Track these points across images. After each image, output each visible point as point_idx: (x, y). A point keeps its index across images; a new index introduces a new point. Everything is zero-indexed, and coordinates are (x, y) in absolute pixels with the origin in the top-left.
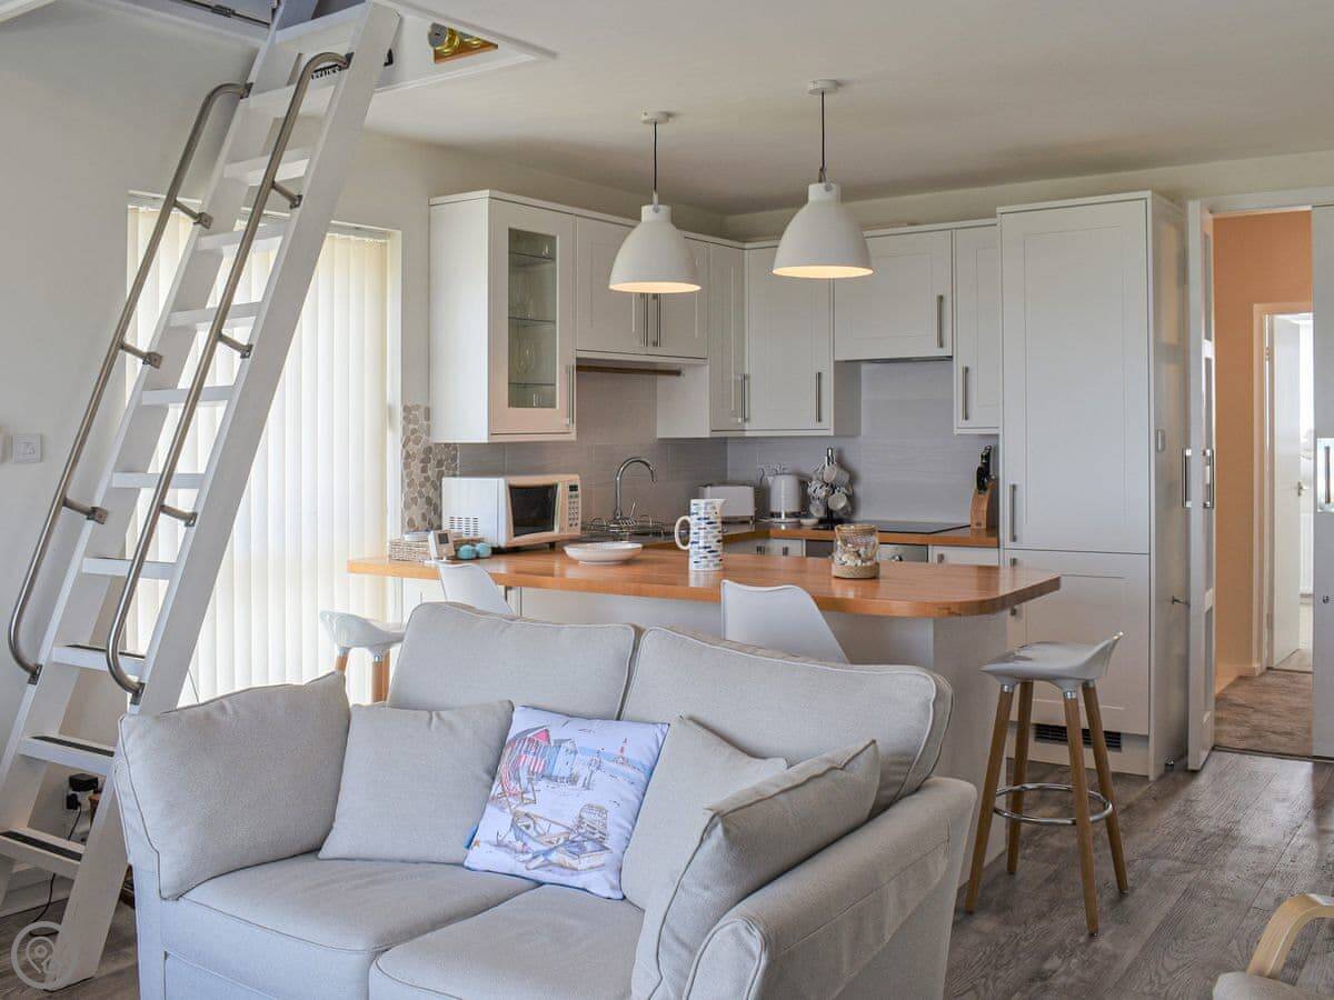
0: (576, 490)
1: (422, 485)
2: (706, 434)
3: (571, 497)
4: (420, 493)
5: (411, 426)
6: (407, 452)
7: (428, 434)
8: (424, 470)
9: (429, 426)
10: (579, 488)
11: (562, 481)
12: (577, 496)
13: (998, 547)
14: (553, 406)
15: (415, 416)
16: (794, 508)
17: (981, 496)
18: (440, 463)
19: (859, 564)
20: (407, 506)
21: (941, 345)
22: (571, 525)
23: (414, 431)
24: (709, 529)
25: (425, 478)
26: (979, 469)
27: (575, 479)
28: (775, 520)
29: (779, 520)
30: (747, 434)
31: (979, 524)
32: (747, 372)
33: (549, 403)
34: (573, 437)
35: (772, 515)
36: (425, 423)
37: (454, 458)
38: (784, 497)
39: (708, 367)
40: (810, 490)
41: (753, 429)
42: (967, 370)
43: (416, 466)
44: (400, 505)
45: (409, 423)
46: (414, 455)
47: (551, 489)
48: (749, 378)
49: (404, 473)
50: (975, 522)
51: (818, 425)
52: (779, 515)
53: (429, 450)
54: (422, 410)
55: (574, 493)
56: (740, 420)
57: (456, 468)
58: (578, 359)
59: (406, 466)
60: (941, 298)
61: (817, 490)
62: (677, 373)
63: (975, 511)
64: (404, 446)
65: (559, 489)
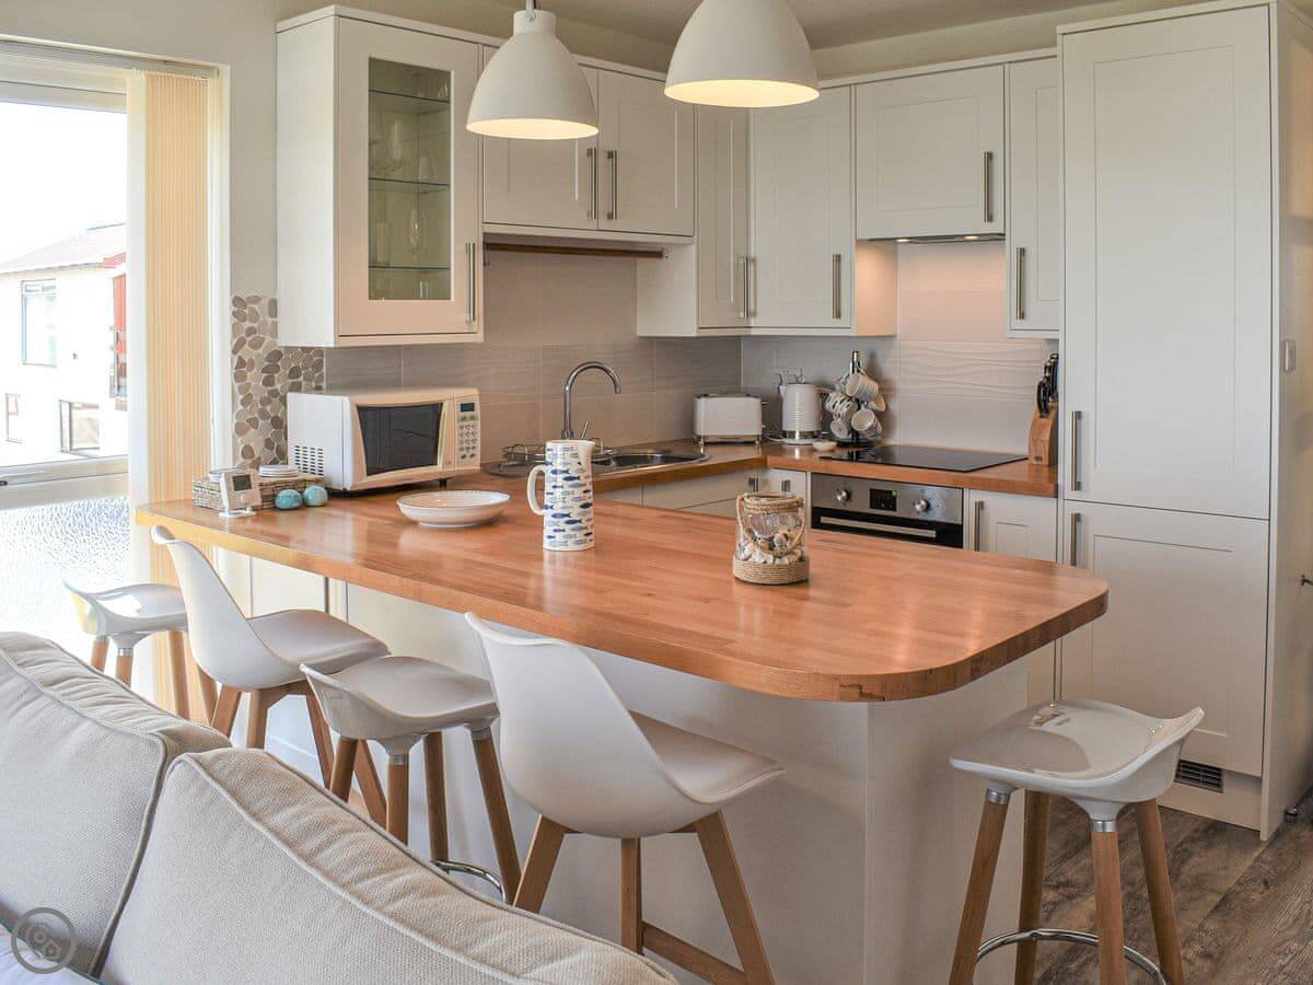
0: (473, 410)
1: (265, 402)
2: (691, 331)
3: (464, 419)
4: (264, 415)
5: (247, 324)
6: (240, 358)
7: (275, 334)
8: (268, 382)
9: (275, 325)
10: (477, 407)
11: (450, 399)
12: (472, 418)
13: (1056, 497)
14: (449, 298)
15: (253, 310)
16: (811, 427)
17: (1043, 420)
18: (294, 373)
19: (770, 561)
20: (240, 430)
21: (990, 218)
22: (463, 457)
23: (251, 331)
24: (567, 489)
25: (270, 393)
26: (1041, 385)
27: (470, 394)
28: (787, 441)
29: (791, 441)
30: (754, 332)
31: (1038, 458)
32: (752, 254)
33: (442, 293)
34: (479, 338)
35: (785, 434)
36: (270, 320)
37: (318, 366)
38: (798, 412)
39: (694, 246)
40: (829, 405)
41: (760, 325)
42: (1022, 252)
43: (255, 377)
44: (231, 428)
45: (244, 320)
46: (252, 363)
47: (436, 408)
48: (754, 260)
49: (236, 385)
50: (1034, 455)
51: (837, 323)
52: (792, 434)
53: (276, 355)
54: (265, 303)
55: (468, 414)
56: (742, 315)
57: (321, 378)
58: (485, 234)
59: (239, 376)
60: (989, 156)
61: (838, 405)
62: (658, 254)
63: (1034, 441)
64: (235, 352)
65: (445, 410)
